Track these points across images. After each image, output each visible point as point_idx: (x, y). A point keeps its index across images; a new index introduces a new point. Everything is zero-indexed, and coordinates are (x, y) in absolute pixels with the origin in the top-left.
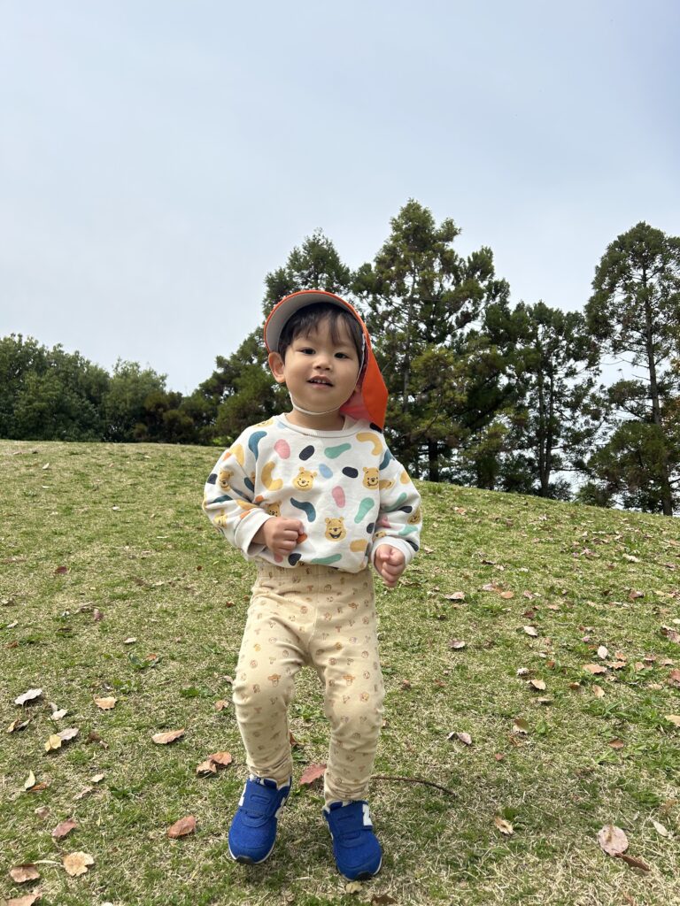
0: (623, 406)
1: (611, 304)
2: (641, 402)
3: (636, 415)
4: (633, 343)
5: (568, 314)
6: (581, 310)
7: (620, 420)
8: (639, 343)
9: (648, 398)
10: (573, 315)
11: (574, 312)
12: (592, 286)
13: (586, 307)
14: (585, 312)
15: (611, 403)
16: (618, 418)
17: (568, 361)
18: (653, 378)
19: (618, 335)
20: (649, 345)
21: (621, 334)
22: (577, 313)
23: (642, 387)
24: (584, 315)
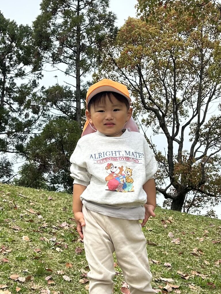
0: (55, 105)
1: (53, 24)
2: (68, 103)
3: (64, 112)
4: (67, 57)
5: (21, 26)
6: (31, 25)
7: (52, 116)
8: (71, 57)
9: (74, 101)
10: (24, 28)
11: (25, 26)
12: (40, 7)
13: (34, 23)
14: (33, 27)
15: (47, 101)
16: (51, 114)
17: (19, 64)
18: (78, 86)
19: (56, 49)
20: (78, 60)
21: (58, 48)
22: (27, 27)
23: (70, 92)
24: (32, 29)
